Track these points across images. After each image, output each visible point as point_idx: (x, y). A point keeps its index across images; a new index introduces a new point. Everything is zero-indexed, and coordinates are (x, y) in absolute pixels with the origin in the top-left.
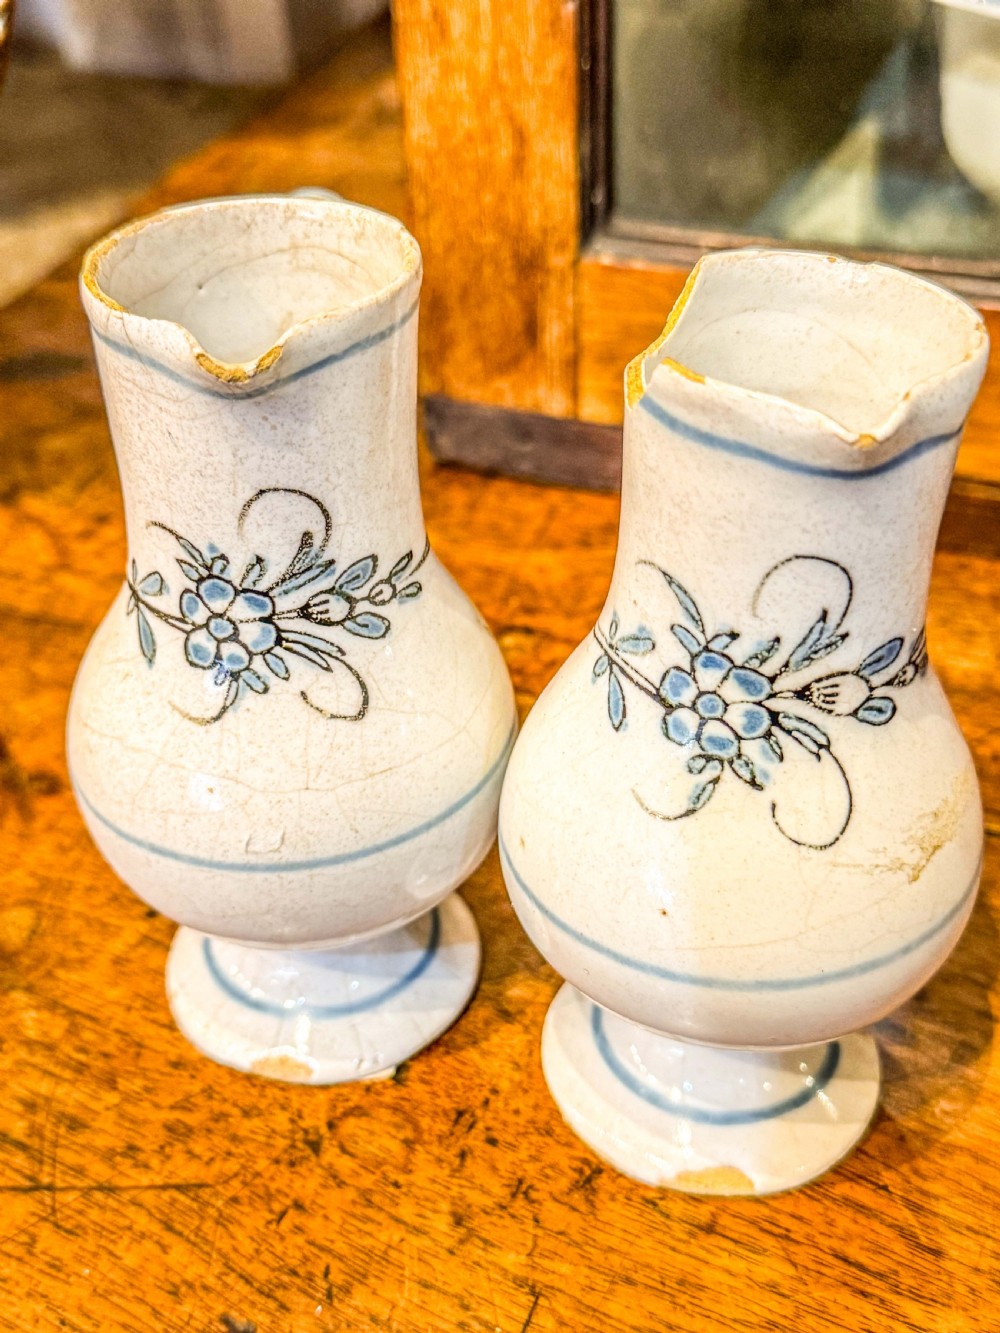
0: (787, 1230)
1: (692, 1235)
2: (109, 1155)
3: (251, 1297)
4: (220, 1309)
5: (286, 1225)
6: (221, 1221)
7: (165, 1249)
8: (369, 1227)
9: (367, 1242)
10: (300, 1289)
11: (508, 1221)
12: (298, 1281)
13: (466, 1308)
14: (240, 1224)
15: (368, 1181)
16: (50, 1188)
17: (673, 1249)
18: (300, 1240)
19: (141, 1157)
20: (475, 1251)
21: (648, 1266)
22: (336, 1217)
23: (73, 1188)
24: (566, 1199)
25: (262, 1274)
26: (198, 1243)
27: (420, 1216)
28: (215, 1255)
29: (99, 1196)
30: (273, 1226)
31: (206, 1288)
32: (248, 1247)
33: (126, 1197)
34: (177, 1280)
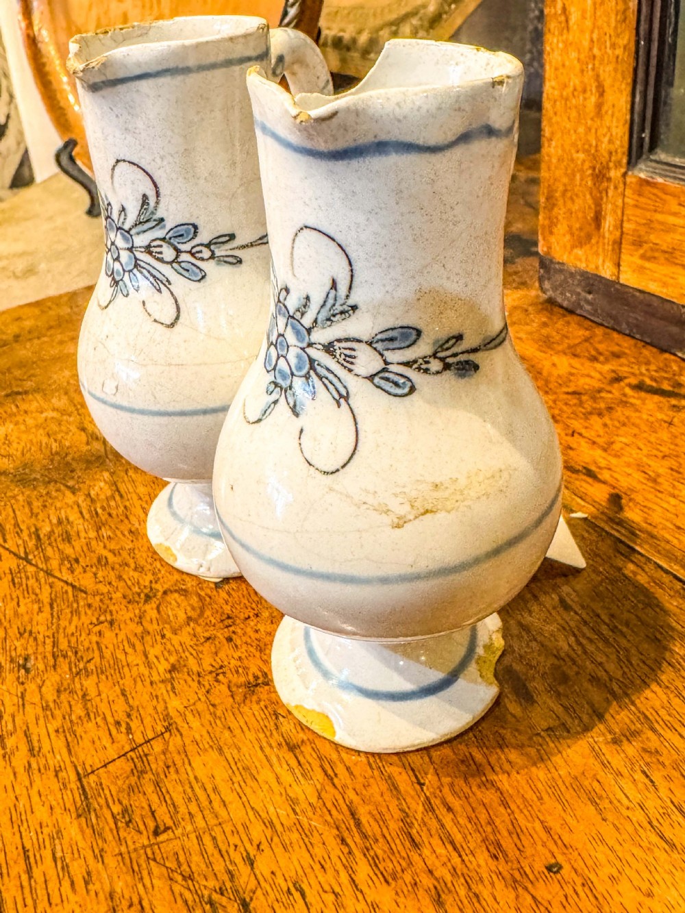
0: (336, 775)
1: (280, 745)
2: (64, 558)
3: (47, 654)
4: (30, 651)
5: (97, 629)
6: (73, 612)
7: (40, 610)
8: (129, 650)
9: (121, 656)
10: (70, 663)
11: (195, 685)
12: (73, 658)
13: (129, 716)
14: (79, 619)
15: (153, 628)
16: (29, 562)
17: (261, 748)
18: (94, 638)
19: (75, 566)
20: (162, 690)
21: (239, 749)
22: (122, 636)
23: (36, 566)
24: (234, 689)
25: (63, 645)
26: (55, 616)
27: (156, 657)
28: (54, 627)
29: (41, 574)
30: (90, 627)
31: (35, 639)
32: (72, 629)
33: (51, 579)
34: (28, 628)
